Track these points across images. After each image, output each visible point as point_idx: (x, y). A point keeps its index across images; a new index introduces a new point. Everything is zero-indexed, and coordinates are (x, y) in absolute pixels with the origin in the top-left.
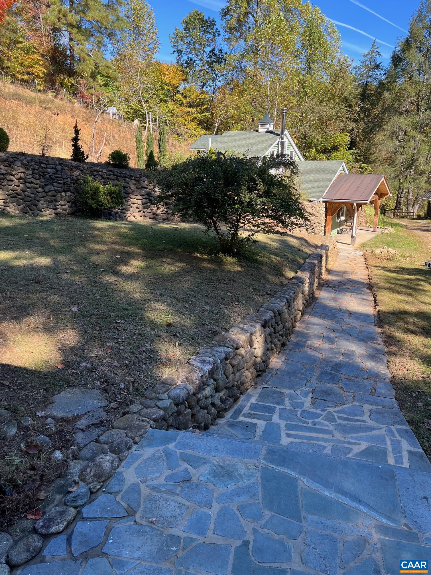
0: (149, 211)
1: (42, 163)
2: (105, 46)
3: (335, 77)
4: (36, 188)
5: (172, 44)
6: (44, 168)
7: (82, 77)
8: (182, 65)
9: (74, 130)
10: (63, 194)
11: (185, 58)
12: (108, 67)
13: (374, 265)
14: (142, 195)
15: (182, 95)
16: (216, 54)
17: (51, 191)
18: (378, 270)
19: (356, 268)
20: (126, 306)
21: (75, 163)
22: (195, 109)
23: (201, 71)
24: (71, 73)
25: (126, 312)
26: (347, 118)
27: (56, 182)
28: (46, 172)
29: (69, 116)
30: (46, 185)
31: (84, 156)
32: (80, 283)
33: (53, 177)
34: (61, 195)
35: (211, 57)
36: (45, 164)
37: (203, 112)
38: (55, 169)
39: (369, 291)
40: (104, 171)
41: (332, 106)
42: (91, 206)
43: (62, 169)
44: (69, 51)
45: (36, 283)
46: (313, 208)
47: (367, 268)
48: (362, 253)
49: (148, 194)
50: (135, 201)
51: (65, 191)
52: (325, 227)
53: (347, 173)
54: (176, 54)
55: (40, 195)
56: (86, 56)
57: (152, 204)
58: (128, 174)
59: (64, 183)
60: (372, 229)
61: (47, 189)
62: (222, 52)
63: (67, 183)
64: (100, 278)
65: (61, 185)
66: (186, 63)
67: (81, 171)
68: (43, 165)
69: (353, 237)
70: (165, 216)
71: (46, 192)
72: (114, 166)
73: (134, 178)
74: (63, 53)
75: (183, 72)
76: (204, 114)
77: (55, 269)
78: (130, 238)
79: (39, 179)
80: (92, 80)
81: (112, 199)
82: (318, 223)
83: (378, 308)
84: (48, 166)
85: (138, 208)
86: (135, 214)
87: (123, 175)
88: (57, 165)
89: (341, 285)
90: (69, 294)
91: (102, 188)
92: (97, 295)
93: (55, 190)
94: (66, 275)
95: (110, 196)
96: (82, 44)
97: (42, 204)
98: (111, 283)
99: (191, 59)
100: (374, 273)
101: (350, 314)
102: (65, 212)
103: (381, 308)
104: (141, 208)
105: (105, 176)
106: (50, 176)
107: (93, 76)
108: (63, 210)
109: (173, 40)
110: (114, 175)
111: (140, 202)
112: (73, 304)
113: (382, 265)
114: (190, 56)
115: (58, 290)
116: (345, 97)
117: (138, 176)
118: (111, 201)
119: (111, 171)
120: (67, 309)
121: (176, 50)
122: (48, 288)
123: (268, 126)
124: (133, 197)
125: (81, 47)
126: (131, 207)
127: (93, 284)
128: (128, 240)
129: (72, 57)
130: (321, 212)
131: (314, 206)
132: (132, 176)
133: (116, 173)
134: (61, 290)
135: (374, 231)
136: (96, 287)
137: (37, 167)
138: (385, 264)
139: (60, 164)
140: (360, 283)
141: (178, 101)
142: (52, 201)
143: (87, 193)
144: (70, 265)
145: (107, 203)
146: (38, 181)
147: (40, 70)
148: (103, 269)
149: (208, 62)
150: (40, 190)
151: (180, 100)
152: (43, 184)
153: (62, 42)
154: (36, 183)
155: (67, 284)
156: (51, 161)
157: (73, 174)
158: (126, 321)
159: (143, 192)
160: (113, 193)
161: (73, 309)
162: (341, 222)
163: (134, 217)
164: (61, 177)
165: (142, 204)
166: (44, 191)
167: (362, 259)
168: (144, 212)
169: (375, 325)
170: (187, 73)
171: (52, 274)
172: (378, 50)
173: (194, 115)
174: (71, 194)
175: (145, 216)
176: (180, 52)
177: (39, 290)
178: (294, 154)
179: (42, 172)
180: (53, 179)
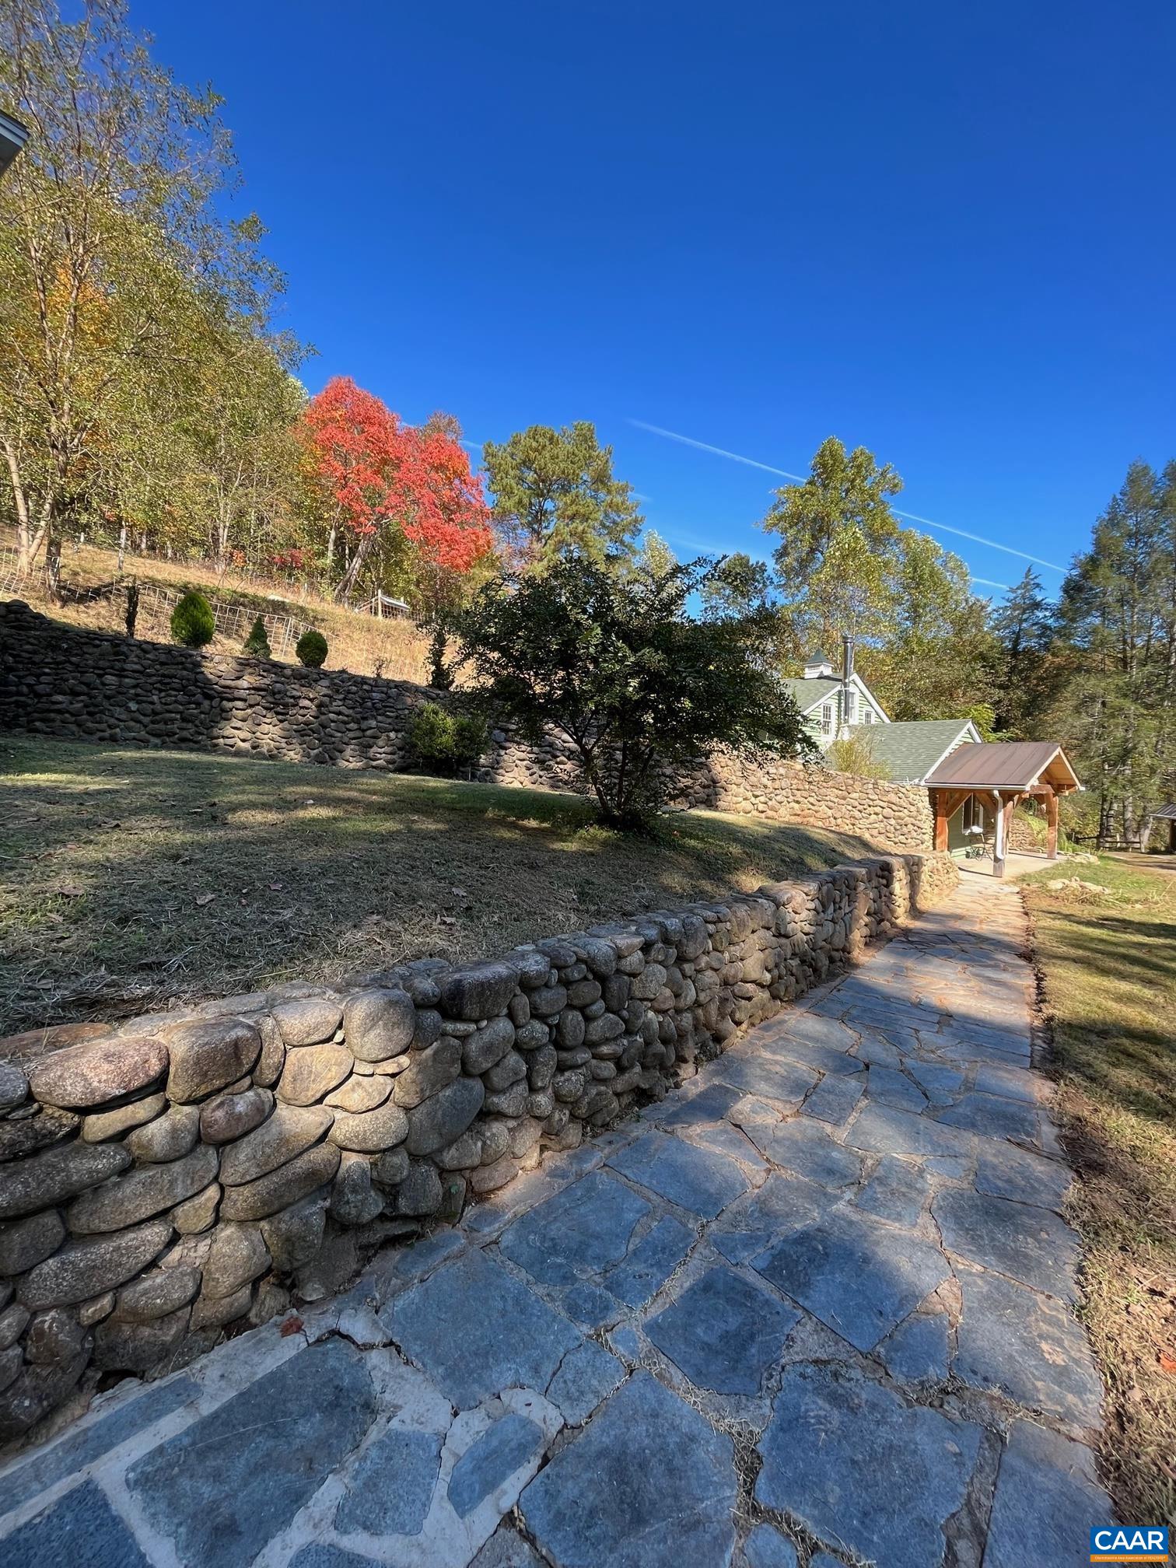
1: (366, 683)
3: (960, 625)
4: (346, 723)
6: (367, 691)
10: (391, 735)
13: (1044, 909)
17: (371, 728)
18: (1054, 919)
19: (996, 911)
21: (432, 691)
26: (987, 684)
27: (383, 715)
28: (369, 698)
30: (364, 719)
31: (448, 682)
33: (379, 705)
34: (387, 736)
38: (387, 693)
39: (1022, 963)
41: (956, 666)
43: (399, 695)
46: (901, 795)
47: (1026, 914)
48: (1017, 889)
51: (397, 731)
52: (934, 838)
53: (979, 741)
55: (351, 734)
59: (397, 717)
60: (1046, 856)
61: (364, 725)
65: (390, 720)
68: (365, 687)
69: (997, 860)
71: (364, 731)
79: (353, 708)
82: (913, 825)
83: (1048, 1010)
84: (374, 688)
85: (529, 768)
86: (521, 777)
88: (390, 688)
89: (944, 942)
93: (378, 728)
100: (1042, 923)
101: (945, 1018)
102: (392, 766)
103: (1060, 1011)
104: (535, 767)
106: (374, 704)
108: (390, 762)
113: (1065, 911)
116: (981, 654)
123: (822, 668)
124: (523, 748)
126: (516, 766)
130: (920, 805)
131: (903, 790)
135: (1051, 857)
137: (354, 689)
138: (1076, 910)
139: (396, 687)
140: (998, 944)
142: (371, 746)
146: (352, 711)
150: (352, 725)
152: (358, 716)
154: (348, 713)
157: (419, 704)
162: (973, 835)
163: (520, 781)
164: (394, 708)
166: (359, 729)
167: (1016, 899)
169: (1033, 1067)
172: (1036, 581)
174: (406, 735)
178: (873, 715)
179: (363, 699)
180: (377, 709)
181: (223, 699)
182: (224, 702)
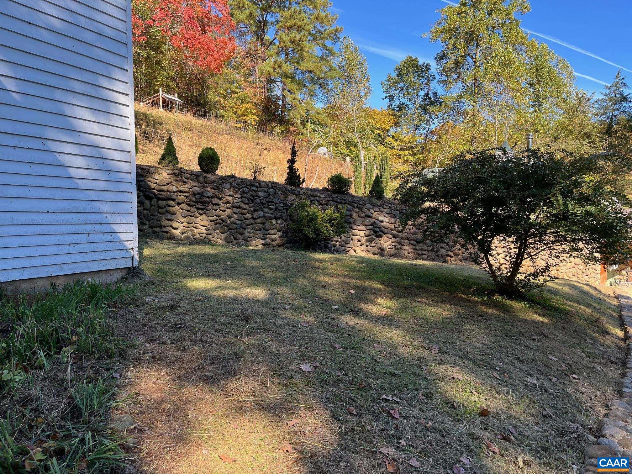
0: (373, 245)
1: (253, 185)
2: (316, 95)
4: (244, 214)
5: (384, 90)
6: (255, 191)
7: (293, 125)
8: (394, 110)
9: (291, 151)
10: (274, 221)
11: (397, 102)
12: (318, 114)
14: (366, 226)
15: (393, 137)
16: (430, 98)
17: (260, 217)
20: (391, 369)
21: (289, 188)
22: (407, 152)
23: (414, 114)
24: (282, 121)
25: (395, 380)
27: (267, 207)
28: (257, 196)
29: (280, 152)
30: (255, 211)
31: (299, 181)
32: (306, 325)
33: (264, 201)
34: (271, 222)
35: (424, 100)
36: (257, 187)
37: (416, 155)
38: (267, 192)
40: (322, 196)
42: (306, 234)
43: (275, 193)
44: (281, 101)
45: (242, 321)
49: (373, 224)
50: (356, 232)
51: (276, 219)
54: (388, 100)
55: (247, 222)
56: (298, 103)
57: (377, 236)
58: (350, 200)
59: (276, 209)
61: (256, 215)
62: (437, 95)
63: (280, 208)
64: (334, 319)
65: (272, 211)
66: (398, 107)
67: (296, 195)
68: (253, 188)
70: (392, 251)
71: (255, 219)
72: (333, 191)
73: (356, 205)
74: (275, 104)
75: (395, 115)
76: (417, 157)
77: (268, 304)
78: (359, 271)
79: (248, 204)
80: (302, 127)
81: (331, 226)
84: (259, 189)
85: (359, 241)
86: (356, 248)
87: (343, 202)
88: (269, 188)
90: (294, 341)
91: (320, 215)
92: (337, 346)
93: (264, 216)
94: (284, 312)
95: (329, 223)
96: (294, 93)
97: (248, 232)
98: (353, 327)
99: (403, 104)
102: (274, 243)
104: (364, 240)
105: (323, 202)
106: (261, 200)
107: (304, 124)
108: (272, 240)
109: (385, 87)
110: (333, 201)
111: (362, 234)
112: (303, 358)
114: (403, 100)
115: (276, 333)
117: (361, 203)
118: (330, 229)
119: (330, 196)
120: (293, 367)
121: (388, 95)
122: (260, 329)
124: (355, 227)
125: (294, 96)
126: (352, 239)
127: (326, 327)
128: (357, 273)
129: (284, 106)
132: (355, 203)
133: (336, 199)
134: (279, 334)
136: (331, 332)
137: (247, 190)
139: (272, 187)
141: (389, 144)
142: (260, 230)
143: (302, 219)
144: (288, 299)
145: (325, 231)
146: (247, 206)
147: (252, 118)
148: (336, 307)
149: (421, 106)
150: (248, 216)
151: (391, 144)
152: (252, 209)
153: (275, 93)
154: (244, 207)
155: (288, 324)
156: (263, 185)
157: (287, 199)
158: (400, 398)
159: (367, 221)
160: (334, 220)
161: (302, 367)
163: (355, 251)
164: (273, 202)
165: (365, 236)
166: (252, 218)
168: (367, 246)
170: (399, 117)
171: (265, 310)
172: (624, 81)
173: (406, 158)
174: (283, 221)
175: (367, 251)
176: (391, 97)
177: (245, 332)
179: (252, 196)
180: (263, 204)
181: (159, 199)
182: (160, 202)
